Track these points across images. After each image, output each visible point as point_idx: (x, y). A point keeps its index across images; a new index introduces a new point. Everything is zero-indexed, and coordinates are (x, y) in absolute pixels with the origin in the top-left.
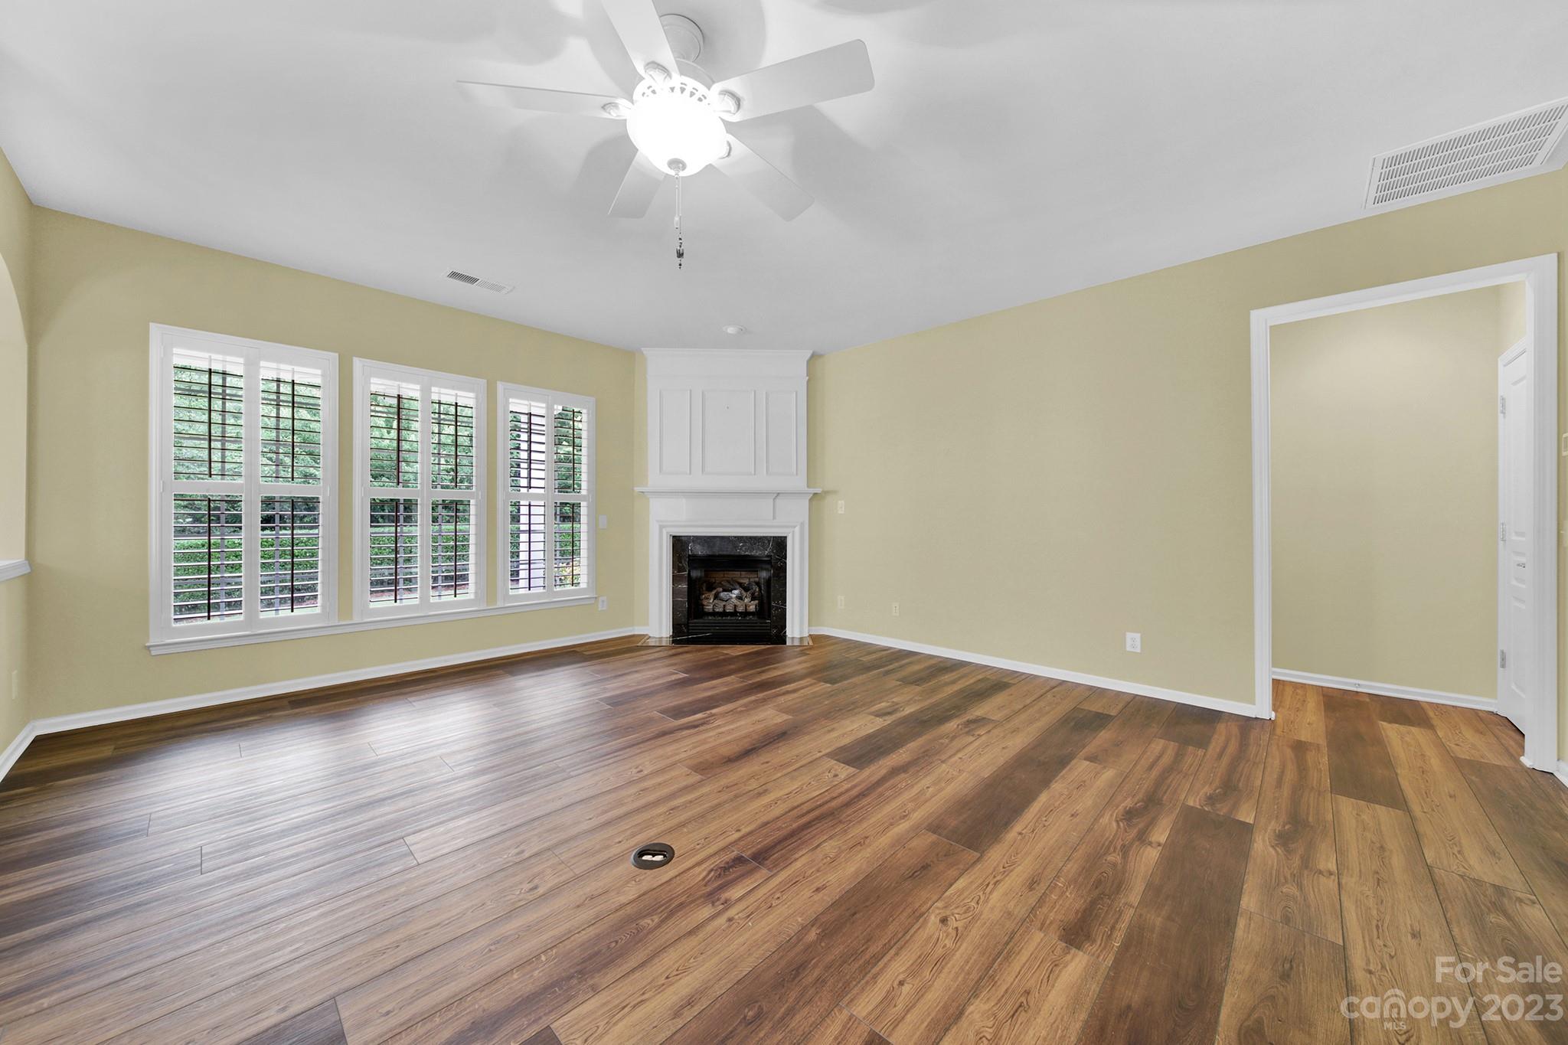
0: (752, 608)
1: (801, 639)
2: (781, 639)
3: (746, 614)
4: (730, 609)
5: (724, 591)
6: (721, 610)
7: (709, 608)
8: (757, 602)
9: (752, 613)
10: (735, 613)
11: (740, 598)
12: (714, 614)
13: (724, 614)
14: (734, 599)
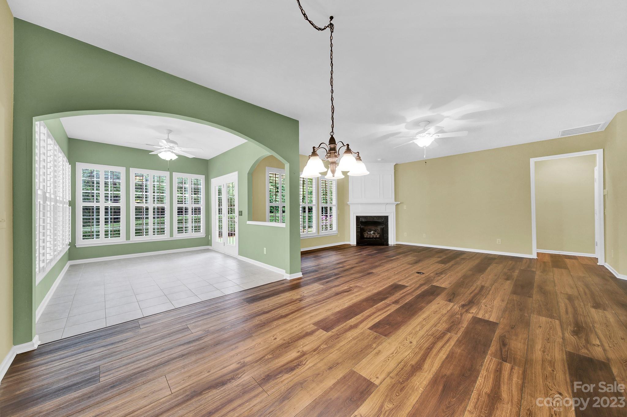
0: (378, 236)
1: (394, 245)
2: (387, 245)
3: (376, 238)
4: (371, 237)
5: (369, 232)
6: (369, 237)
7: (366, 236)
8: (379, 235)
9: (378, 238)
10: (373, 238)
11: (374, 233)
12: (367, 238)
13: (370, 238)
14: (371, 234)
